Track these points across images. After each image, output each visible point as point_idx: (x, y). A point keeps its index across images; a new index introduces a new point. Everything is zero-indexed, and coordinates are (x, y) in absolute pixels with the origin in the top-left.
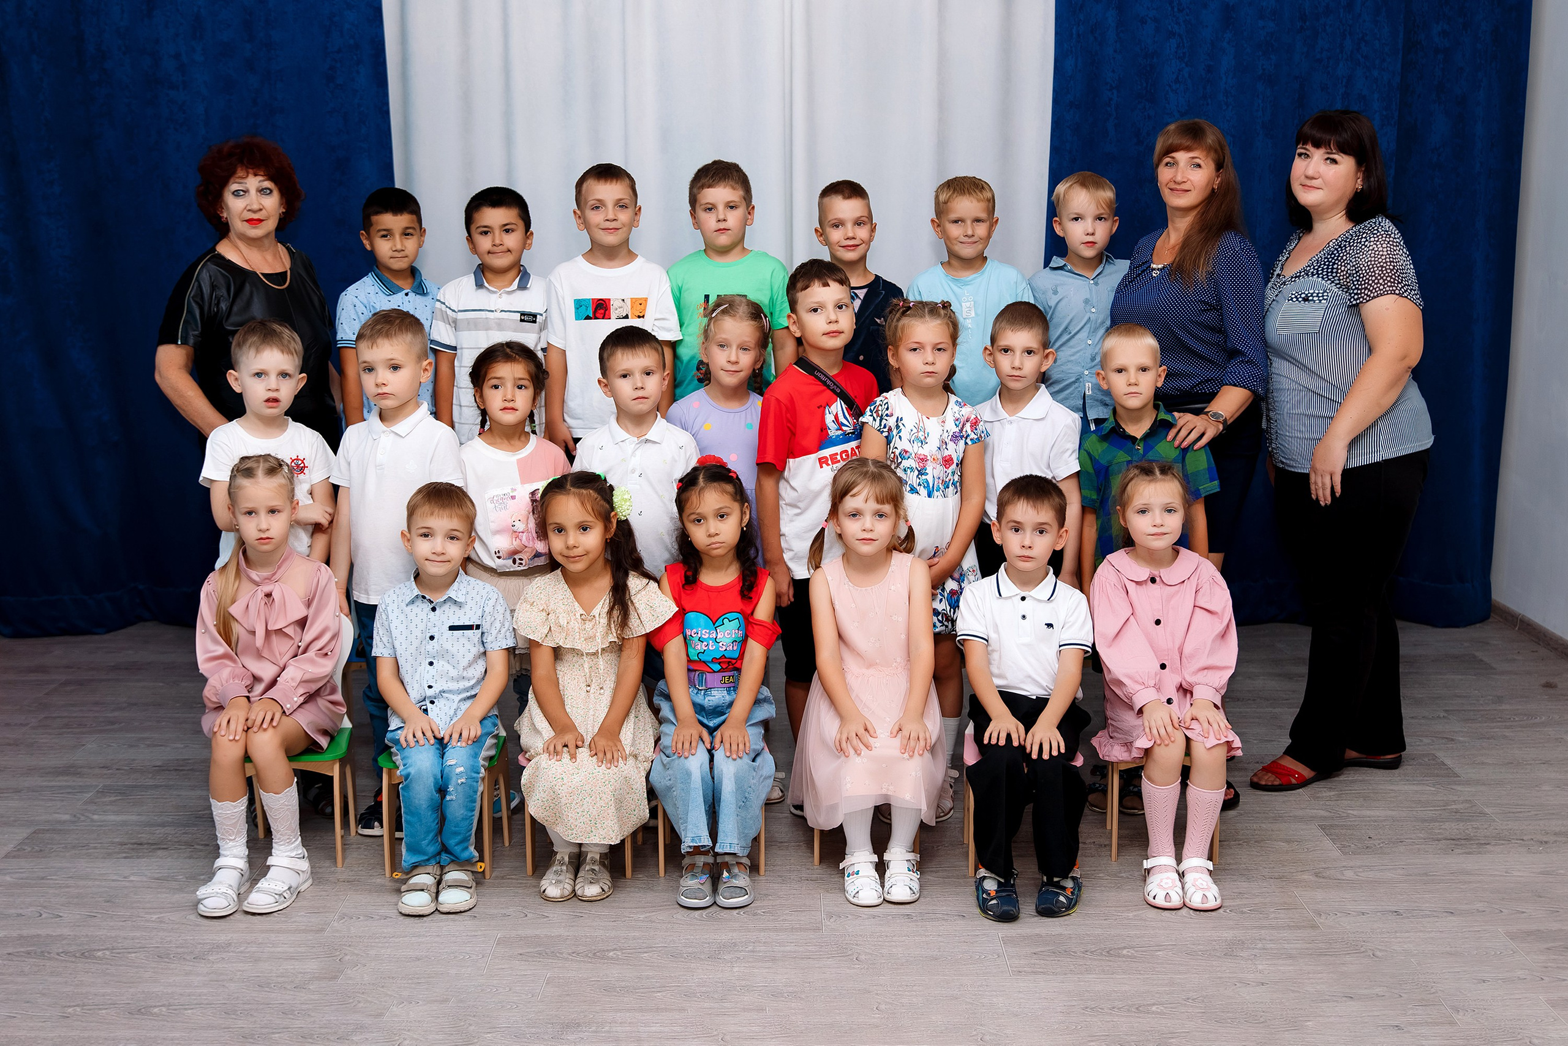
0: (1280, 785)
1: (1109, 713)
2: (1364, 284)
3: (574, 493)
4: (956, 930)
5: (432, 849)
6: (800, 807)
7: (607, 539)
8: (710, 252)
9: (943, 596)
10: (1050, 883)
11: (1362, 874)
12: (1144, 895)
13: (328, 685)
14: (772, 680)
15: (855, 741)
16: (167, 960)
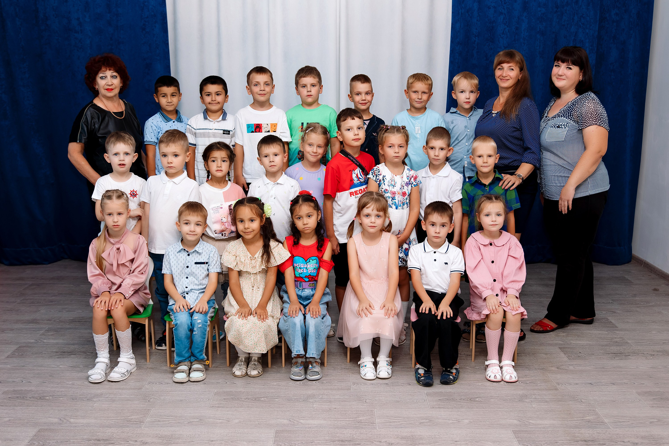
0: (542, 330)
1: (472, 300)
2: (584, 121)
3: (248, 206)
4: (407, 390)
5: (187, 355)
6: (341, 339)
7: (261, 225)
8: (304, 105)
9: (402, 251)
10: (446, 371)
11: (577, 368)
12: (485, 376)
13: (143, 287)
14: (330, 285)
15: (365, 311)
16: (76, 401)
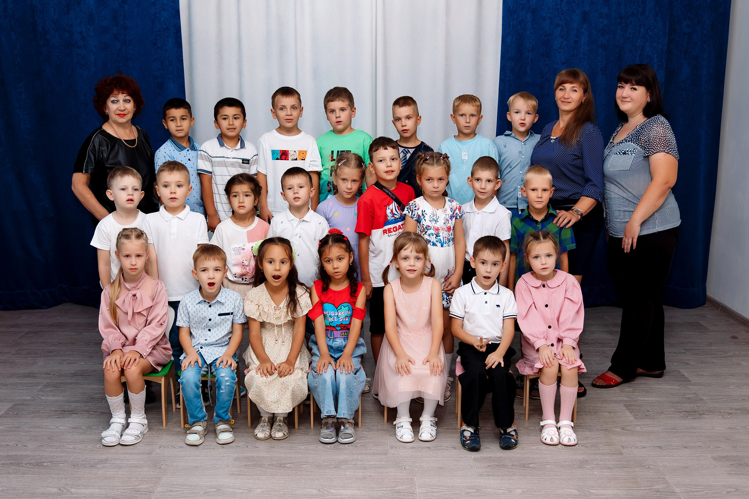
1: (523, 352)
8: (335, 131)
11: (644, 429)
12: (541, 438)
16: (77, 467)
